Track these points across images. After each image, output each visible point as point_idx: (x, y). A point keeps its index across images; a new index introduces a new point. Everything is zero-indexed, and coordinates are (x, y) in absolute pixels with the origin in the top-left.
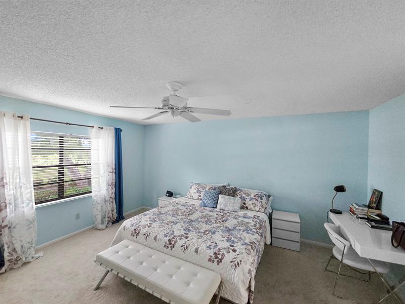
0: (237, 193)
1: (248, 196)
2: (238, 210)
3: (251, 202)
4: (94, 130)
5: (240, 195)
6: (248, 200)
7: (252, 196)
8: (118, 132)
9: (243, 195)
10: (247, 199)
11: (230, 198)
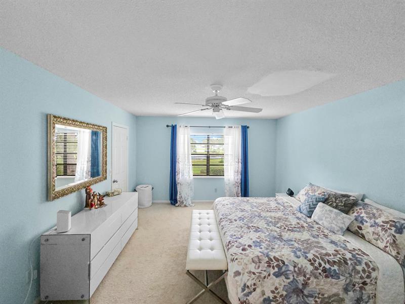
0: (356, 208)
1: (371, 218)
2: (338, 231)
3: (372, 229)
4: (225, 130)
5: (358, 213)
6: (369, 224)
7: (379, 221)
8: (245, 129)
9: (363, 215)
10: (367, 222)
11: (331, 211)
